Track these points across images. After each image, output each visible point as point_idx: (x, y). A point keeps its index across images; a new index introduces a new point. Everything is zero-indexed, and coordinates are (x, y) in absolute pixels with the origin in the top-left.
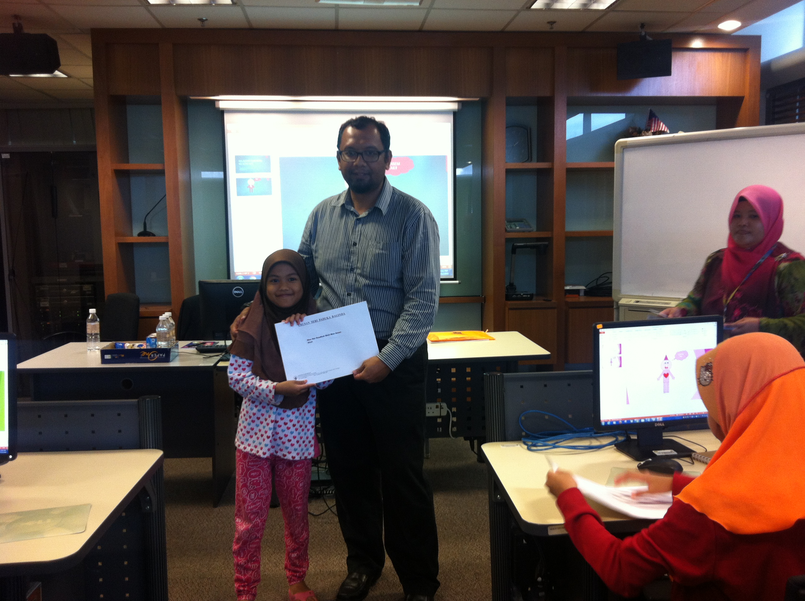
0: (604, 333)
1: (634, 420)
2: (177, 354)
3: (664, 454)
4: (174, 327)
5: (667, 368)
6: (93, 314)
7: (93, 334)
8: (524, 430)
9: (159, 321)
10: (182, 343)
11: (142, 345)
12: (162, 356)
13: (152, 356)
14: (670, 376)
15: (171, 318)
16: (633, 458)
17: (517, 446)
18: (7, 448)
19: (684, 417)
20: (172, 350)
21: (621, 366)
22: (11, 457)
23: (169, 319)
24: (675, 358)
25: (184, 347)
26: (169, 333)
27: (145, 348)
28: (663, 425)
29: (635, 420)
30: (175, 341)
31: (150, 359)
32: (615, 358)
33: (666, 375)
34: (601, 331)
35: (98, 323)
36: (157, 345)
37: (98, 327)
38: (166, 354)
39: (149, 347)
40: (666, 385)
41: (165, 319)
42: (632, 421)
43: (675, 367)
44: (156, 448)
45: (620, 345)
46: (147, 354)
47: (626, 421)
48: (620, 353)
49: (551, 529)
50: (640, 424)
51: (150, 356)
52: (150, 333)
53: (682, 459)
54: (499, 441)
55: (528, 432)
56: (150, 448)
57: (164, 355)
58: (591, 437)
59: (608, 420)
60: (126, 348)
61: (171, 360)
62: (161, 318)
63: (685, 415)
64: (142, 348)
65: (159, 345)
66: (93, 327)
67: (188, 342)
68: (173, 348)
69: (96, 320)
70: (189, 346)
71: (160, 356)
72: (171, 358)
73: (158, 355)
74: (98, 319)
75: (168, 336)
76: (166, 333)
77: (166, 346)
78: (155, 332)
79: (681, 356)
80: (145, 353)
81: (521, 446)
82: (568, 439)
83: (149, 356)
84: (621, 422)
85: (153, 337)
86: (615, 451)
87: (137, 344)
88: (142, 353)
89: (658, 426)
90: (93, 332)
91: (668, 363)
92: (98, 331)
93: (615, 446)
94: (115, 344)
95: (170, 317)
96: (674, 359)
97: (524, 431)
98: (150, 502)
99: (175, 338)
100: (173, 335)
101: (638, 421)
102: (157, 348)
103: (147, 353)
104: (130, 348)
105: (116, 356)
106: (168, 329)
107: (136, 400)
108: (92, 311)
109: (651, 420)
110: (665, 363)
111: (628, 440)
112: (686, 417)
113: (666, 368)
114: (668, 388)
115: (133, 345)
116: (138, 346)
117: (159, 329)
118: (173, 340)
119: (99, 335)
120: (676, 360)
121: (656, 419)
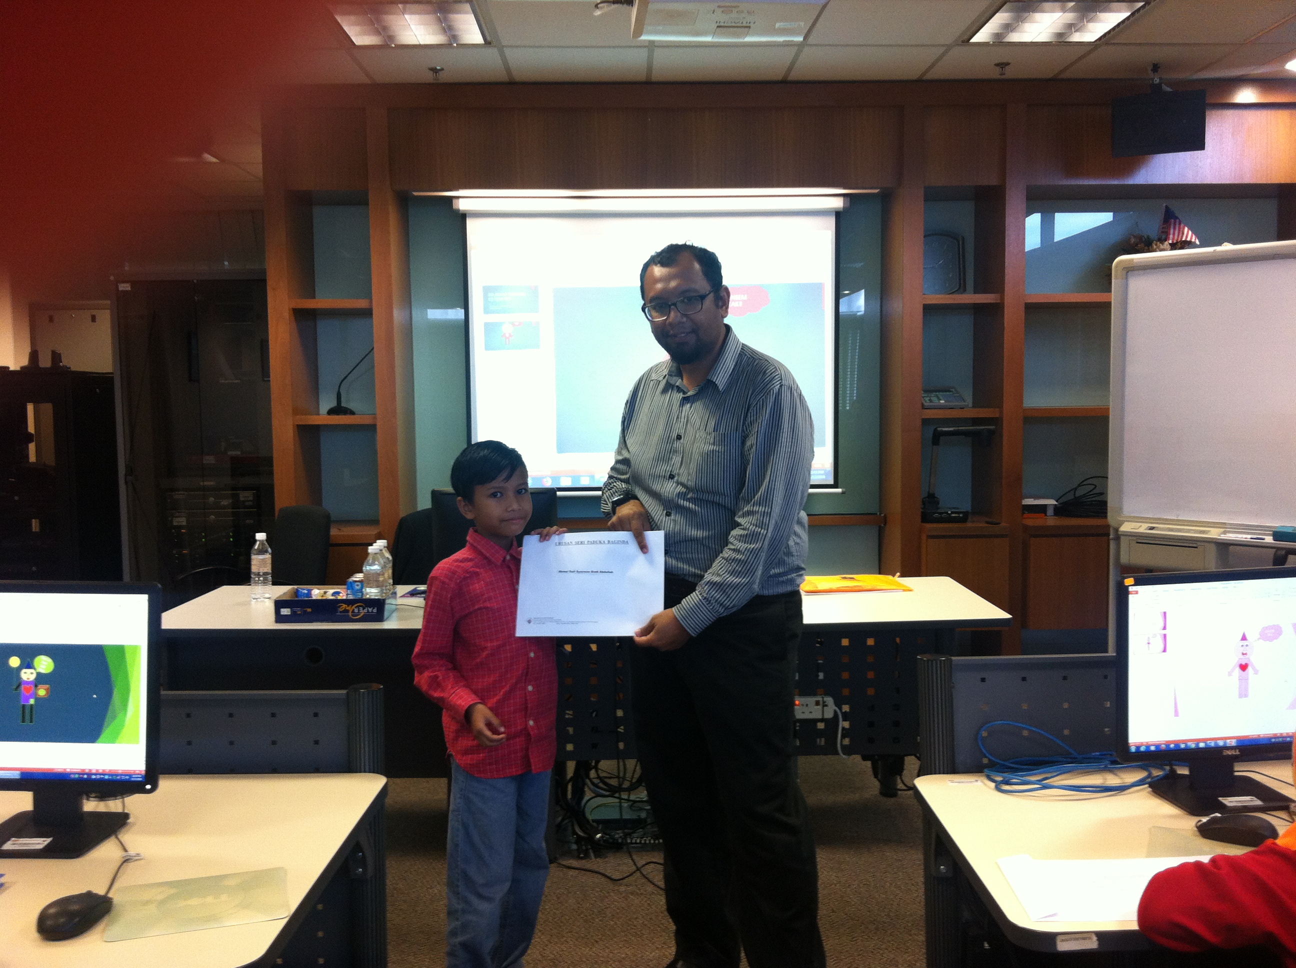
0: (1137, 592)
1: (1186, 745)
2: (394, 607)
3: (1240, 804)
4: (391, 565)
5: (1246, 654)
6: (261, 542)
7: (261, 574)
8: (987, 755)
9: (367, 554)
10: (402, 589)
11: (338, 593)
12: (372, 612)
13: (356, 610)
14: (1250, 669)
15: (386, 549)
16: (1185, 810)
17: (976, 783)
18: (144, 773)
19: (1273, 740)
20: (388, 601)
21: (1165, 651)
22: (148, 787)
23: (384, 551)
24: (1259, 636)
25: (403, 596)
26: (383, 574)
27: (345, 598)
28: (1238, 753)
29: (1189, 743)
30: (391, 587)
31: (353, 615)
32: (1155, 636)
33: (1244, 667)
34: (1131, 589)
35: (270, 556)
36: (365, 593)
37: (269, 562)
38: (377, 608)
39: (351, 597)
40: (1244, 682)
41: (377, 551)
42: (1183, 746)
43: (1259, 653)
44: (374, 772)
45: (1165, 613)
46: (347, 608)
47: (1172, 746)
48: (1165, 628)
49: (1063, 941)
50: (1198, 750)
51: (353, 611)
52: (352, 574)
53: (1269, 812)
54: (944, 773)
55: (993, 759)
56: (365, 772)
57: (375, 610)
58: (1106, 770)
59: (1142, 744)
60: (314, 598)
61: (385, 619)
62: (371, 549)
63: (1275, 736)
64: (339, 598)
65: (367, 594)
66: (261, 562)
67: (410, 588)
68: (389, 598)
69: (266, 552)
70: (413, 594)
71: (368, 610)
72: (386, 614)
73: (366, 611)
74: (269, 550)
75: (381, 579)
76: (379, 574)
77: (376, 596)
78: (361, 572)
79: (1269, 635)
80: (344, 606)
81: (983, 782)
82: (1064, 773)
83: (351, 611)
84: (1163, 746)
85: (357, 579)
86: (1150, 795)
87: (331, 591)
88: (342, 605)
89: (1228, 755)
90: (262, 570)
91: (1247, 645)
92: (268, 569)
93: (1150, 786)
94: (297, 589)
95: (385, 547)
96: (1259, 639)
97: (986, 757)
98: (363, 862)
99: (391, 581)
100: (388, 576)
101: (1193, 746)
102: (364, 598)
103: (348, 606)
104: (320, 598)
105: (299, 611)
106: (382, 568)
107: (344, 692)
108: (261, 536)
109: (1216, 743)
110: (1242, 646)
111: (1172, 775)
112: (1277, 740)
113: (1243, 654)
114: (1246, 690)
115: (325, 593)
116: (334, 594)
117: (368, 568)
118: (390, 585)
119: (270, 575)
120: (1261, 641)
121: (1225, 743)
